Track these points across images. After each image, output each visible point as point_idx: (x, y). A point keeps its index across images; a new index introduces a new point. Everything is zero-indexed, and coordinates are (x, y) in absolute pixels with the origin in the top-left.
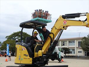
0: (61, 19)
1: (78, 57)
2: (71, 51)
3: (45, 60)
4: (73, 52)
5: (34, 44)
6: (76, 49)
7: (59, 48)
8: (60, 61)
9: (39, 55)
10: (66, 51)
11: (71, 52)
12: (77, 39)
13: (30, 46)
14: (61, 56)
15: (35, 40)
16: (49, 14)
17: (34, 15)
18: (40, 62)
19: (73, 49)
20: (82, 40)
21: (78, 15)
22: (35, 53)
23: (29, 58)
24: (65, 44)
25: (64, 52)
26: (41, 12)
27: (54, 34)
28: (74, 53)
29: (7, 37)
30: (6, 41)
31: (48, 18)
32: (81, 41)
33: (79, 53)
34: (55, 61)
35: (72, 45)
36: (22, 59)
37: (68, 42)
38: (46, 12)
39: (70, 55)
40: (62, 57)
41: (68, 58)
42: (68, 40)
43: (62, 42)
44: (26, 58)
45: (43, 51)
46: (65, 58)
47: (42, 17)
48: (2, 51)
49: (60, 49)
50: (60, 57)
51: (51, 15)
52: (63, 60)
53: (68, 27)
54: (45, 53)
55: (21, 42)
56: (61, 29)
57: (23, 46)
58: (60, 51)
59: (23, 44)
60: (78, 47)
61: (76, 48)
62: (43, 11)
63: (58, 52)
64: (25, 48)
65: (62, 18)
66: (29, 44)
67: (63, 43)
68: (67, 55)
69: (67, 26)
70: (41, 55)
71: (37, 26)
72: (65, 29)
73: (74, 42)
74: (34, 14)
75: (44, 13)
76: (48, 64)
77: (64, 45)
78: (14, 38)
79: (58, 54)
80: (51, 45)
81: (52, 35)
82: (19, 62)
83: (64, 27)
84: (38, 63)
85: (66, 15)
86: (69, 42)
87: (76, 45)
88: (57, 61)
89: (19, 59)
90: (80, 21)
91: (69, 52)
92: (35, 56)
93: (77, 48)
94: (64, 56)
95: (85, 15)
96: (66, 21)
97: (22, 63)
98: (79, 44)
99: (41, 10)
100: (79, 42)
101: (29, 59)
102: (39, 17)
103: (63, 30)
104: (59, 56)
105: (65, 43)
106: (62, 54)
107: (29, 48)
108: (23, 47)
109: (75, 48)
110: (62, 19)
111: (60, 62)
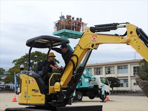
0: (88, 33)
1: (134, 92)
2: (122, 82)
3: (65, 97)
4: (125, 84)
5: (49, 73)
6: (129, 79)
7: (101, 78)
8: (103, 99)
9: (56, 90)
10: (114, 82)
11: (122, 84)
12: (131, 63)
13: (42, 77)
14: (105, 91)
15: (51, 66)
16: (83, 23)
17: (58, 25)
18: (58, 101)
19: (125, 80)
20: (140, 64)
21: (114, 26)
22: (50, 87)
23: (41, 94)
24: (111, 72)
25: (109, 85)
26: (70, 21)
27: (79, 56)
28: (127, 86)
29: (14, 61)
30: (13, 68)
31: (81, 29)
32: (138, 65)
33: (135, 86)
34: (96, 99)
35: (123, 73)
36: (29, 97)
37: (116, 67)
38: (78, 19)
39: (120, 89)
40: (107, 94)
41: (117, 94)
42: (116, 64)
43: (106, 67)
44: (36, 96)
45: (62, 83)
46: (111, 94)
47: (72, 27)
48: (7, 84)
49: (103, 79)
50: (103, 93)
51: (86, 24)
52: (108, 98)
53: (100, 45)
54: (66, 87)
55: (29, 70)
56: (89, 49)
57: (30, 76)
58: (103, 82)
59: (31, 73)
60: (133, 75)
61: (129, 77)
62: (73, 18)
63: (100, 84)
64: (34, 80)
65: (89, 30)
66: (41, 72)
67: (109, 69)
68: (115, 89)
69: (98, 44)
70: (59, 90)
71: (54, 44)
72: (94, 49)
73: (126, 67)
74: (59, 23)
75: (75, 22)
76: (71, 104)
77: (109, 72)
78: (26, 62)
79: (100, 88)
80: (73, 74)
81: (74, 59)
82: (25, 102)
83: (93, 46)
84: (55, 102)
85: (96, 26)
86: (119, 68)
87: (129, 72)
88: (99, 99)
89: (25, 97)
90: (117, 35)
91: (118, 85)
92: (50, 92)
93: (131, 77)
94: (111, 91)
95: (125, 26)
96: (96, 36)
97: (29, 102)
98: (134, 71)
99: (70, 16)
100: (134, 68)
101: (40, 96)
102: (66, 28)
103: (92, 50)
104: (101, 92)
105: (112, 69)
106: (107, 88)
107: (41, 79)
108: (31, 79)
109: (127, 77)
110: (90, 32)
111: (103, 101)
